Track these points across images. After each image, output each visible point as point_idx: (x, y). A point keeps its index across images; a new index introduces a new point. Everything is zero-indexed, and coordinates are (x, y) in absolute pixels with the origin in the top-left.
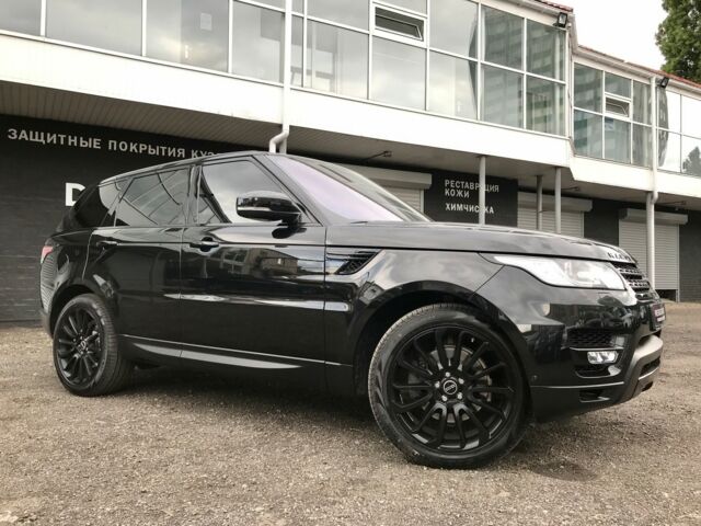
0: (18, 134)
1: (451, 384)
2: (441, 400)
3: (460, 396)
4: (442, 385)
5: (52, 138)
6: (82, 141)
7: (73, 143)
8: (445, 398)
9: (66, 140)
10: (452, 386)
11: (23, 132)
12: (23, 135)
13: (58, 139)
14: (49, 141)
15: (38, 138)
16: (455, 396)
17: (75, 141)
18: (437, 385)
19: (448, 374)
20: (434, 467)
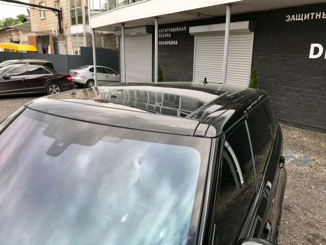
0: (291, 18)
5: (307, 17)
6: (324, 15)
7: (318, 17)
9: (315, 16)
11: (293, 16)
12: (293, 18)
13: (310, 16)
14: (305, 19)
15: (299, 18)
17: (320, 15)
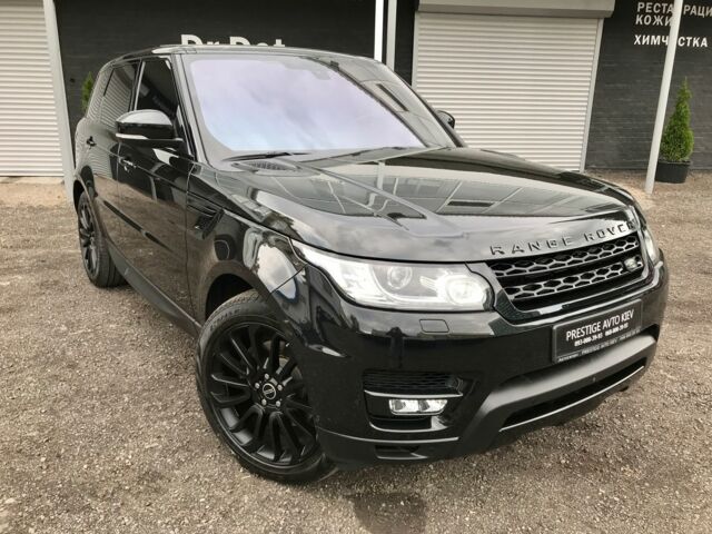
1: (270, 388)
2: (260, 403)
3: (278, 403)
4: (261, 386)
8: (264, 401)
10: (270, 391)
16: (274, 402)
18: (257, 385)
19: (267, 376)
20: (252, 473)
